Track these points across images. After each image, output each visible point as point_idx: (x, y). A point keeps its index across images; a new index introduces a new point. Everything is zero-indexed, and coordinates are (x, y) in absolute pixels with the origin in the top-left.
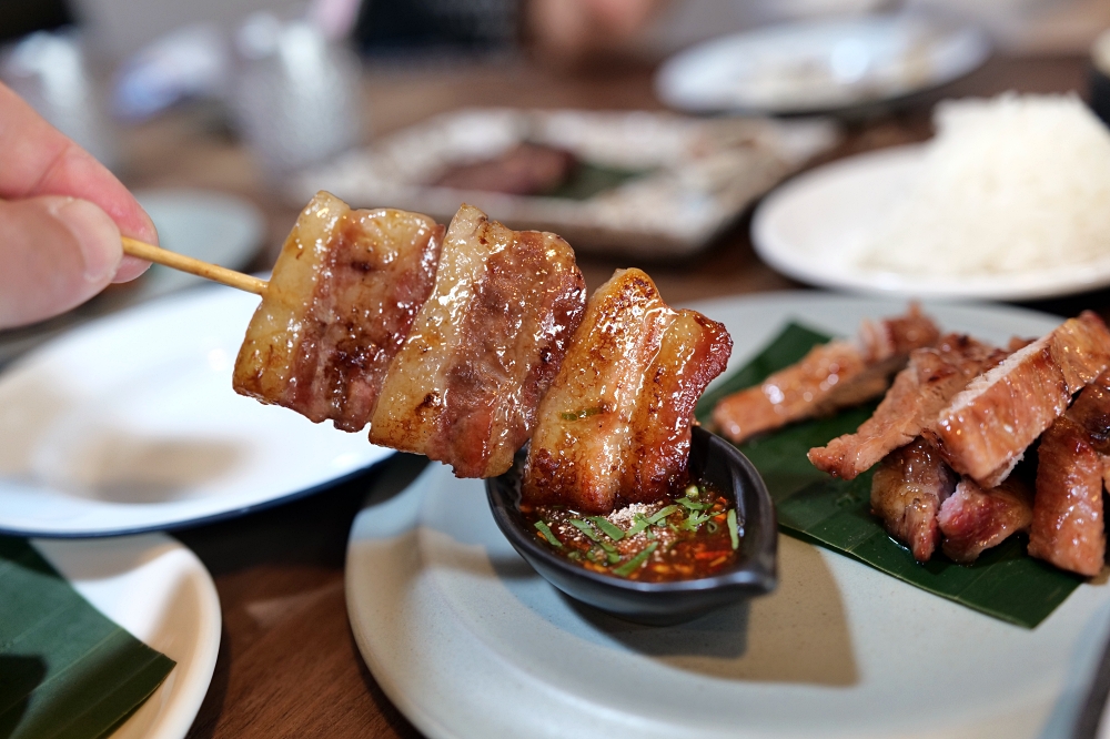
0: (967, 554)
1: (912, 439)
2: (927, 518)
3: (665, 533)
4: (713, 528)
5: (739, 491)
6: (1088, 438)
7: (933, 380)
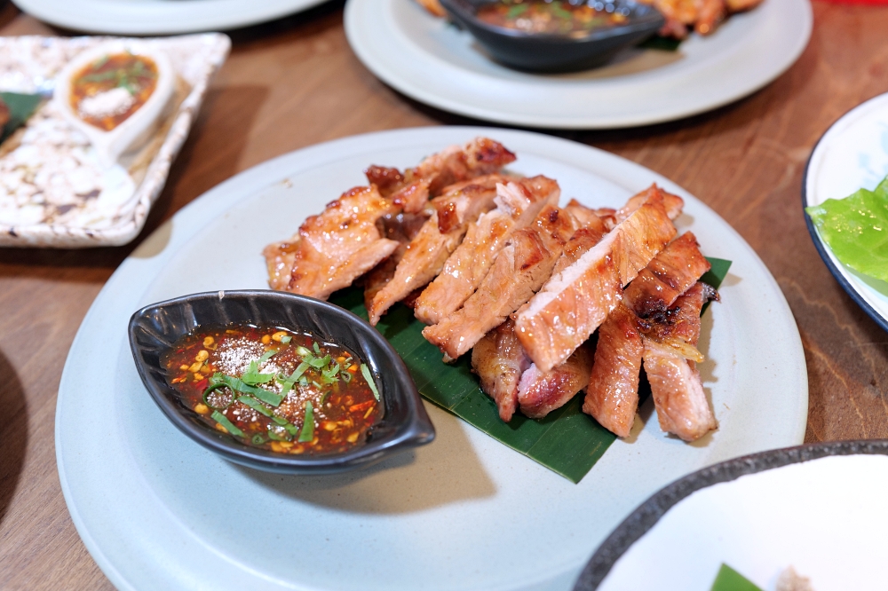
0: (539, 414)
1: (504, 320)
2: (509, 390)
3: (310, 392)
4: (346, 375)
5: (367, 349)
6: (636, 324)
7: (525, 267)
